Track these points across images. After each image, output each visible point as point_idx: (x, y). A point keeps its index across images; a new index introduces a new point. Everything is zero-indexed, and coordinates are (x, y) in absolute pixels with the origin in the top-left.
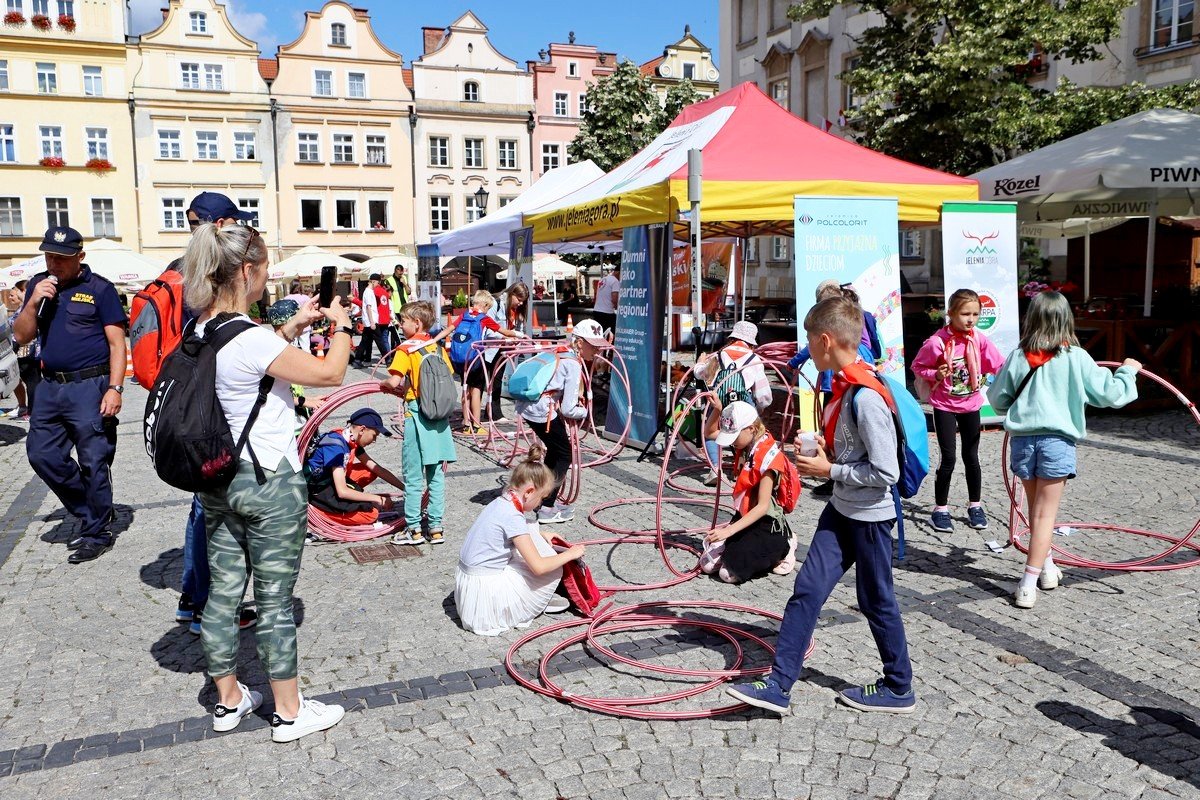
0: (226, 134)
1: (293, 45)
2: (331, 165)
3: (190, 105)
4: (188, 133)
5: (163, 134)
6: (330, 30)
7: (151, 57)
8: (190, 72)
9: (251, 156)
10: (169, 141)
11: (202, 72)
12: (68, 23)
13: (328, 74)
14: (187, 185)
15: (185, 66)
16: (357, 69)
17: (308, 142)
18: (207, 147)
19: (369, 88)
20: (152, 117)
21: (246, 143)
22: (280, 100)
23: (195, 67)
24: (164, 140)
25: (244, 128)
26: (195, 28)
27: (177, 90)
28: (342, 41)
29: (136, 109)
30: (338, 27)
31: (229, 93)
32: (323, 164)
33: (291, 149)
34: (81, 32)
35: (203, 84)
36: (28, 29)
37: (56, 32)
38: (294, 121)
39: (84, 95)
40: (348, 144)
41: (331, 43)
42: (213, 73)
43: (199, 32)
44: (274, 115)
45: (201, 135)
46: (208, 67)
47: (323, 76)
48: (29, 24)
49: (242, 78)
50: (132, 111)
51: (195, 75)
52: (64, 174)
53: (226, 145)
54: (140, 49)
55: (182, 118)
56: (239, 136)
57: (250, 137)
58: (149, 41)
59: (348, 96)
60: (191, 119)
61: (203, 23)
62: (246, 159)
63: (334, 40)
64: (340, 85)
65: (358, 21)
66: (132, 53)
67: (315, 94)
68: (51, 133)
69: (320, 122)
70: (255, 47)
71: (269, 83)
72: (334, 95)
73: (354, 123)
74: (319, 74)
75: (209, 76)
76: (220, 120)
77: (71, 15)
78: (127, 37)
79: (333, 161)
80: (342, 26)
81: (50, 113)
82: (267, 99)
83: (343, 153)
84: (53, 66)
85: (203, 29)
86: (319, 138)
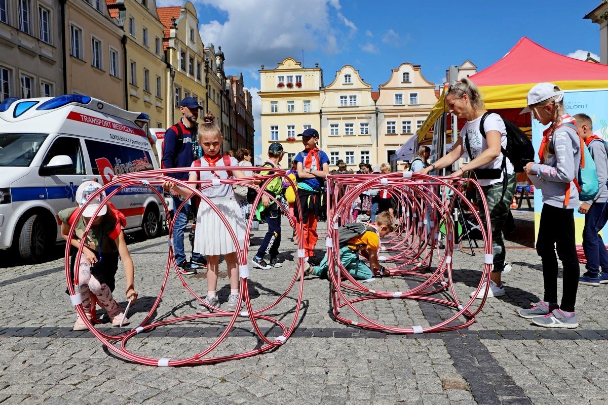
0: (357, 124)
1: (386, 84)
2: (401, 135)
3: (343, 113)
4: (342, 124)
5: (332, 126)
6: (402, 76)
7: (329, 95)
8: (344, 99)
9: (367, 133)
10: (334, 128)
11: (348, 99)
12: (299, 85)
13: (401, 95)
14: (340, 146)
15: (342, 97)
16: (414, 92)
17: (391, 125)
18: (349, 130)
19: (419, 100)
20: (328, 119)
21: (365, 127)
22: (380, 108)
23: (346, 97)
24: (332, 128)
25: (364, 121)
26: (346, 81)
27: (339, 107)
28: (408, 80)
29: (323, 116)
30: (406, 74)
31: (358, 107)
32: (397, 135)
33: (384, 129)
34: (304, 87)
35: (348, 104)
36: (285, 89)
37: (295, 88)
38: (385, 117)
39: (304, 112)
40: (409, 125)
41: (402, 81)
42: (353, 99)
43: (348, 83)
44: (377, 115)
45: (347, 125)
46: (351, 97)
47: (399, 96)
48: (286, 87)
49: (364, 100)
50: (321, 117)
51: (346, 101)
52: (295, 144)
53: (357, 129)
54: (325, 92)
55: (340, 119)
56: (362, 125)
57: (367, 125)
58: (329, 88)
59: (410, 104)
60: (343, 119)
61: (349, 79)
62: (364, 134)
63: (404, 80)
64: (406, 99)
65: (415, 70)
66: (322, 94)
67: (395, 104)
68: (291, 128)
69: (396, 116)
70: (370, 87)
71: (375, 101)
72: (403, 104)
73: (412, 116)
74: (397, 96)
75: (351, 100)
76: (355, 118)
77: (300, 81)
78: (320, 88)
79: (402, 133)
80: (408, 74)
81: (291, 120)
82: (374, 108)
83: (407, 129)
84: (293, 102)
85: (349, 81)
86: (396, 123)
